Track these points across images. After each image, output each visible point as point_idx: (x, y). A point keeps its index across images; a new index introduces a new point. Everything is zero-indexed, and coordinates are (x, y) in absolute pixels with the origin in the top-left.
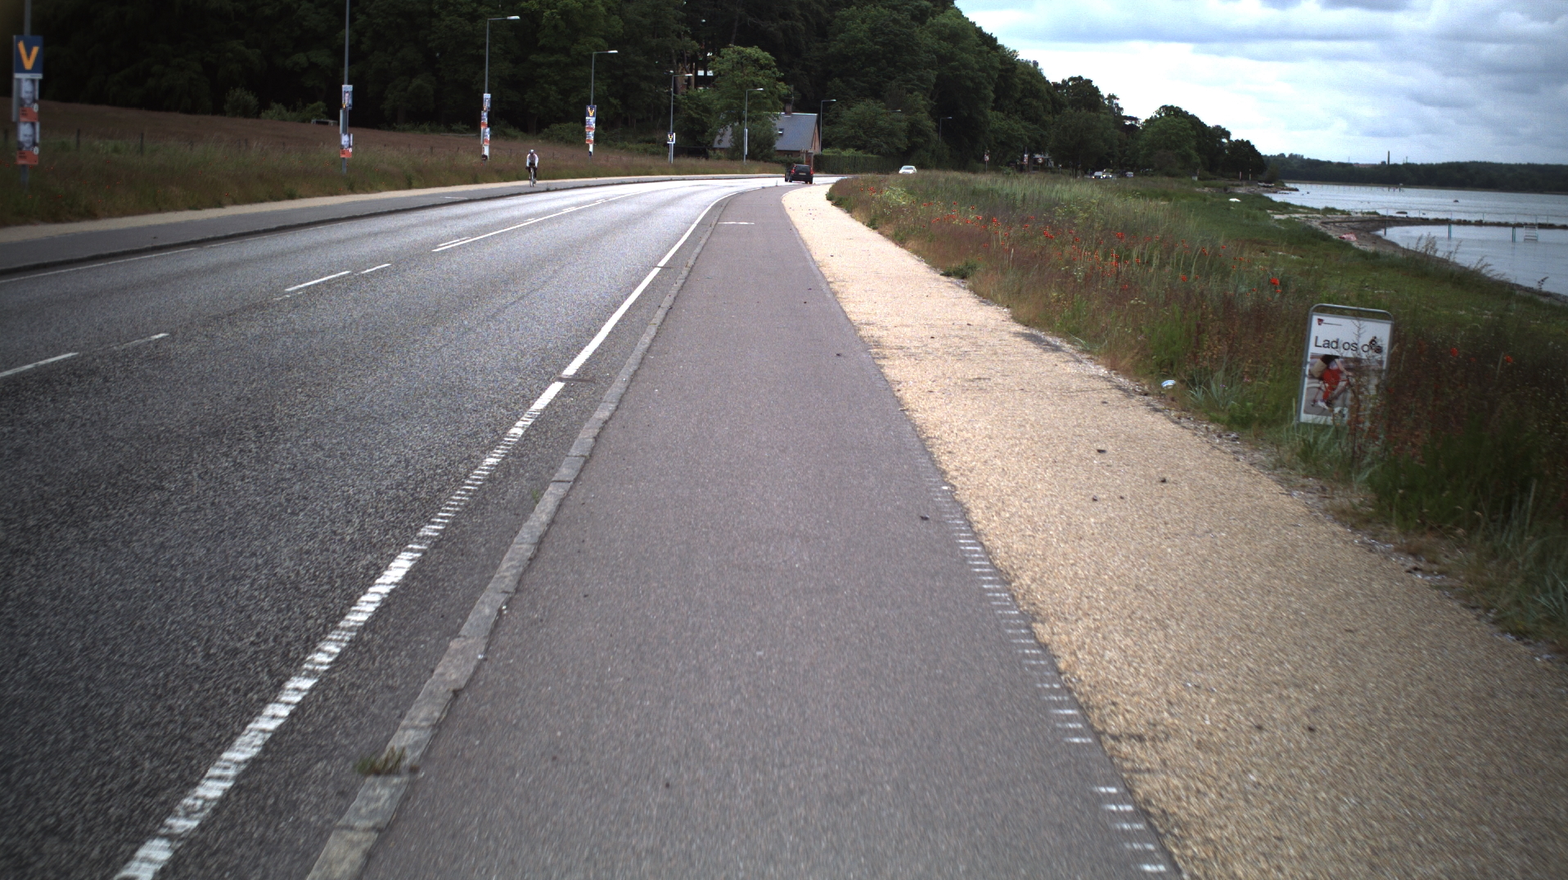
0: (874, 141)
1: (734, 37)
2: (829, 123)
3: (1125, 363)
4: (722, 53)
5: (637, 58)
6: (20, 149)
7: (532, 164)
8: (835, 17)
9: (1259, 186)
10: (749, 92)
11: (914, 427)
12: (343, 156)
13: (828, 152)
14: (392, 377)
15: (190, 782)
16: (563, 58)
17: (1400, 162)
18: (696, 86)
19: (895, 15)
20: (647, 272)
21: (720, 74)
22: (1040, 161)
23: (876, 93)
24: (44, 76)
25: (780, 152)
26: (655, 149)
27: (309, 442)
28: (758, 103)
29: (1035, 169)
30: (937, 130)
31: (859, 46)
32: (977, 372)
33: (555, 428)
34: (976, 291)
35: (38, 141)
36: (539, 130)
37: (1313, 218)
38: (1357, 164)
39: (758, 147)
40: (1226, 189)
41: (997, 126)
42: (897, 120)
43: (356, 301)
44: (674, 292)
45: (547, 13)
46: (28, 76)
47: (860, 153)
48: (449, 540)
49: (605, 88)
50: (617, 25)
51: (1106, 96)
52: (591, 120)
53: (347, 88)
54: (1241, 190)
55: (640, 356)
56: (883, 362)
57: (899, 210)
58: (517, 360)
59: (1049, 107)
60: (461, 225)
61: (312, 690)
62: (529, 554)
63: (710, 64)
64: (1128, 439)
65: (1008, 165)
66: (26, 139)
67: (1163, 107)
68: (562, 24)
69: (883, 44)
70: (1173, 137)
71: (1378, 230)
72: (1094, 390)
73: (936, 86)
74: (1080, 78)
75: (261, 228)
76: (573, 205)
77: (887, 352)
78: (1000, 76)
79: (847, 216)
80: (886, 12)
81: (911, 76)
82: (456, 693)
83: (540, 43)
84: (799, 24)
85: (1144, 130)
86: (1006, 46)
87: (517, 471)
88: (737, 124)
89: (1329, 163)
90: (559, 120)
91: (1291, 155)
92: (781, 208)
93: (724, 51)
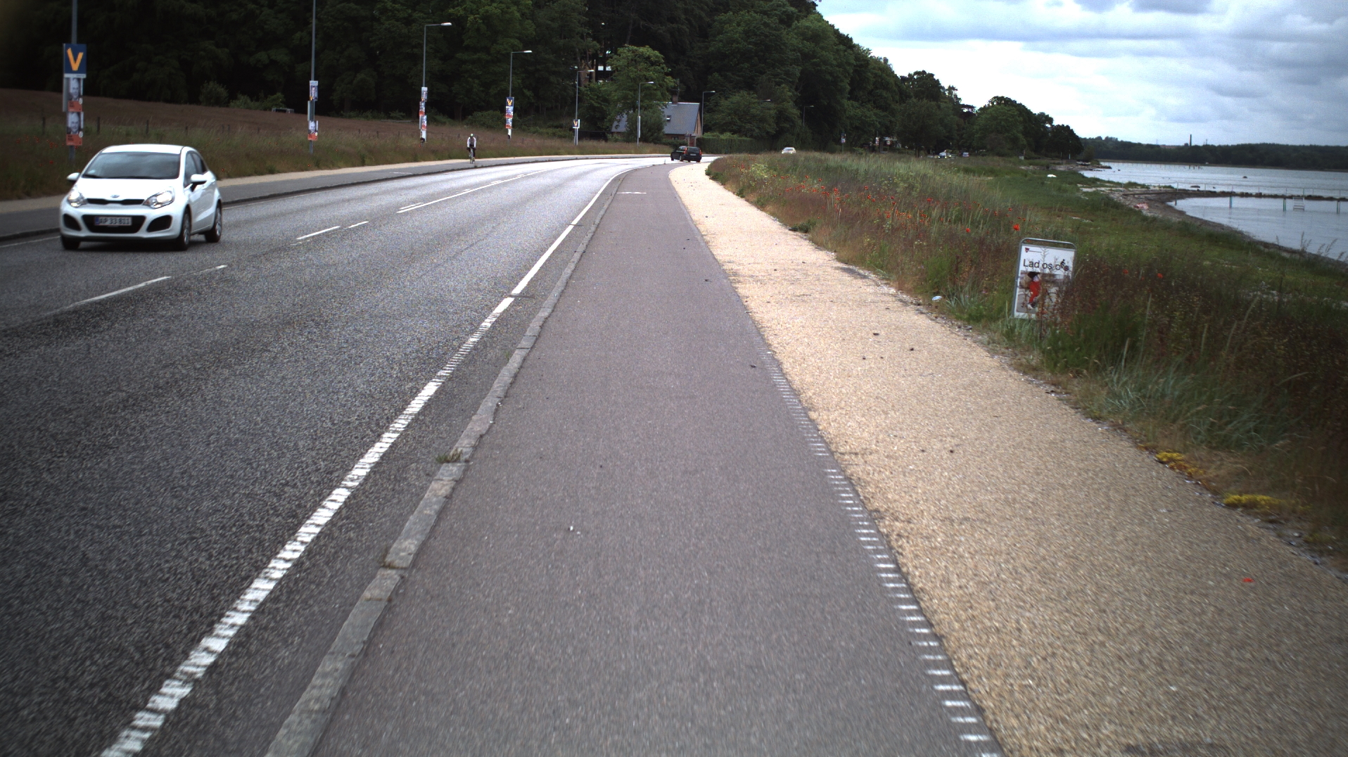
0: (748, 126)
1: (629, 38)
2: (710, 111)
3: (908, 285)
4: (618, 52)
5: (547, 56)
6: (69, 133)
7: (472, 145)
8: (714, 21)
9: (1078, 165)
10: (642, 85)
11: (754, 322)
12: (310, 139)
13: (708, 135)
14: (393, 293)
15: (348, 469)
16: (484, 56)
17: (1201, 144)
18: (597, 80)
19: (766, 19)
20: (564, 228)
21: (617, 69)
22: (889, 143)
23: (749, 86)
24: (87, 75)
25: (668, 135)
26: (562, 133)
27: (351, 328)
28: (649, 94)
29: (885, 150)
30: (801, 117)
31: (735, 45)
32: (804, 291)
33: (512, 323)
34: (812, 240)
35: (82, 127)
36: (464, 117)
37: (1117, 191)
38: (1164, 146)
39: (649, 131)
40: (1048, 167)
41: (852, 113)
42: (768, 108)
43: (351, 246)
44: (585, 242)
45: (471, 17)
46: (75, 76)
47: (735, 136)
48: (456, 377)
49: (520, 81)
50: (530, 27)
51: (946, 88)
52: (510, 109)
53: (314, 83)
54: (1062, 168)
55: (565, 281)
56: (737, 285)
57: (761, 182)
58: (476, 284)
59: (897, 97)
60: (413, 194)
61: (398, 438)
62: (510, 381)
63: (608, 61)
64: (897, 328)
65: (862, 146)
66: (73, 125)
67: (995, 98)
68: (483, 27)
69: (755, 44)
70: (1003, 123)
71: (1171, 201)
72: (882, 302)
73: (800, 79)
74: (924, 72)
75: (258, 196)
76: (499, 179)
77: (741, 279)
78: (855, 71)
79: (721, 188)
80: (758, 16)
81: (779, 71)
82: (481, 436)
83: (465, 44)
84: (684, 27)
85: (978, 117)
86: (860, 45)
87: (491, 345)
88: (631, 112)
89: (1140, 145)
90: (481, 109)
91: (1107, 138)
92: (668, 181)
93: (620, 50)
